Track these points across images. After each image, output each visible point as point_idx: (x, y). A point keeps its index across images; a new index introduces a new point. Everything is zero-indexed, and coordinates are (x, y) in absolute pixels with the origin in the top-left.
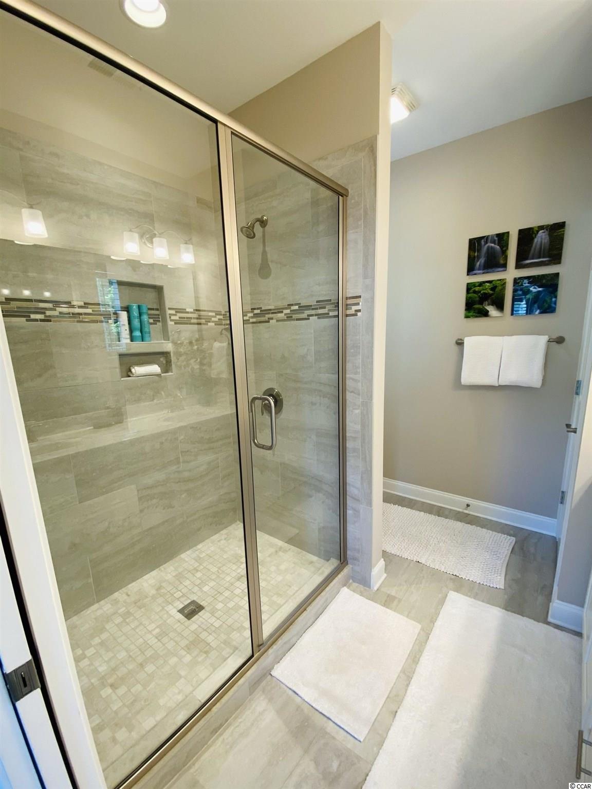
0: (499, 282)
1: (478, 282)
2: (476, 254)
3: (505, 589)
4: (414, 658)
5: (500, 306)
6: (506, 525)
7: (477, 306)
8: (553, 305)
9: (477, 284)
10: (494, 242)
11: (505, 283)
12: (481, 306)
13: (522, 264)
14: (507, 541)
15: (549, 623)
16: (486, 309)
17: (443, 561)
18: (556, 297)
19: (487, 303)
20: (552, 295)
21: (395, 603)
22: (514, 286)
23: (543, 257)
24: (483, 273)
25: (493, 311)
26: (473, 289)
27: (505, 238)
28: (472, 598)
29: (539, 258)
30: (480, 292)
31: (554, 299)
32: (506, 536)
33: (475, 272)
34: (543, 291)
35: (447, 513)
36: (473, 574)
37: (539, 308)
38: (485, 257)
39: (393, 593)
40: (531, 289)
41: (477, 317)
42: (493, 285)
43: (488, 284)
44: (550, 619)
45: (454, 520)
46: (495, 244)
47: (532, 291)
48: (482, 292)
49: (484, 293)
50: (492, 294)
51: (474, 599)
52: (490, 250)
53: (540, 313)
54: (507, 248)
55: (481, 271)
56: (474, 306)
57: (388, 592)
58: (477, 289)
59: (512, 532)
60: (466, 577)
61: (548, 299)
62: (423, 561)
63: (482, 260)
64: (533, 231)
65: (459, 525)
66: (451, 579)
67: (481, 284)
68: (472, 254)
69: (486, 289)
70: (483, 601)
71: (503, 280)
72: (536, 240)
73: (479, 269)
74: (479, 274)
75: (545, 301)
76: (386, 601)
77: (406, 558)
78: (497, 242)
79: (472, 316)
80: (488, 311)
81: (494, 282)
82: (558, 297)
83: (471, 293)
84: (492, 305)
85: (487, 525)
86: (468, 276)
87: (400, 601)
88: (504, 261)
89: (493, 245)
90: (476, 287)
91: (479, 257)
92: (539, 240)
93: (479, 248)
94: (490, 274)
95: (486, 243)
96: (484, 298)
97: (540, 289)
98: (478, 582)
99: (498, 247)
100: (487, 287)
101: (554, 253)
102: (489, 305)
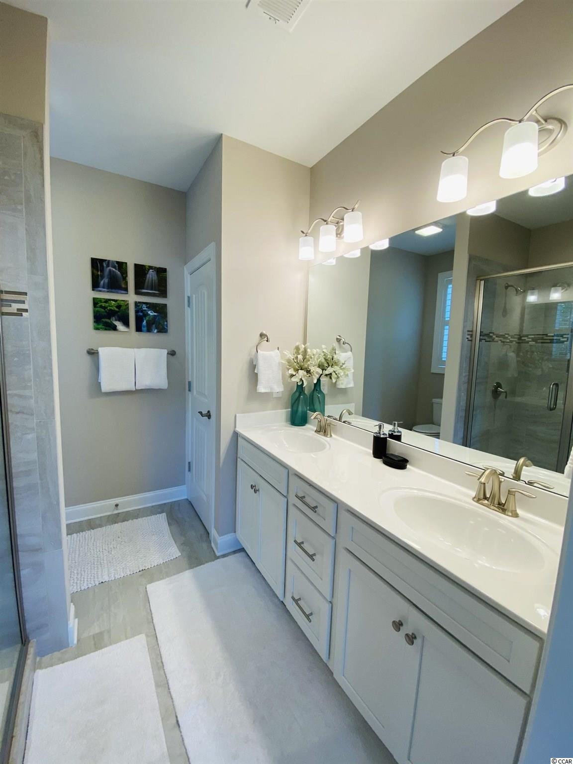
0: (123, 302)
1: (104, 299)
2: (99, 273)
3: (182, 555)
4: (158, 665)
5: (126, 323)
6: (153, 506)
7: (104, 320)
8: (166, 327)
9: (103, 301)
10: (114, 267)
11: (128, 304)
12: (109, 321)
13: (140, 292)
14: (161, 518)
15: (218, 558)
16: (114, 324)
17: (124, 566)
18: (167, 322)
19: (114, 318)
20: (165, 320)
21: (106, 637)
22: (136, 308)
23: (155, 290)
24: (108, 292)
25: (120, 326)
26: (100, 304)
27: (124, 266)
28: (165, 578)
29: (152, 290)
30: (107, 308)
31: (166, 323)
32: (158, 515)
33: (100, 289)
34: (158, 315)
35: (98, 522)
36: (154, 559)
37: (156, 328)
38: (108, 278)
39: (97, 630)
40: (149, 312)
41: (106, 329)
42: (118, 304)
43: (114, 302)
44: (218, 554)
45: (110, 525)
46: (116, 269)
47: (149, 314)
48: (108, 308)
49: (111, 309)
50: (118, 312)
51: (168, 577)
52: (112, 273)
53: (158, 332)
54: (127, 276)
55: (105, 290)
56: (103, 320)
57: (91, 634)
58: (103, 304)
59: (159, 510)
60: (151, 565)
61: (161, 322)
62: (106, 578)
63: (106, 280)
64: (145, 269)
65: (117, 527)
66: (141, 576)
67: (107, 301)
68: (95, 272)
69: (112, 306)
70: (174, 574)
71: (126, 301)
72: (148, 276)
73: (104, 288)
74: (104, 291)
75: (160, 323)
76: (95, 644)
77: (86, 588)
78: (117, 268)
79: (101, 328)
80: (116, 326)
81: (118, 301)
82: (168, 322)
83: (97, 307)
84: (119, 321)
85: (138, 514)
86: (93, 292)
87: (109, 631)
88: (125, 285)
89: (114, 269)
90: (102, 302)
91: (102, 277)
92: (151, 276)
93: (101, 268)
94: (114, 294)
95: (108, 266)
96: (111, 314)
97: (155, 314)
98: (162, 563)
99: (119, 273)
100: (113, 305)
101: (161, 288)
102: (116, 320)
